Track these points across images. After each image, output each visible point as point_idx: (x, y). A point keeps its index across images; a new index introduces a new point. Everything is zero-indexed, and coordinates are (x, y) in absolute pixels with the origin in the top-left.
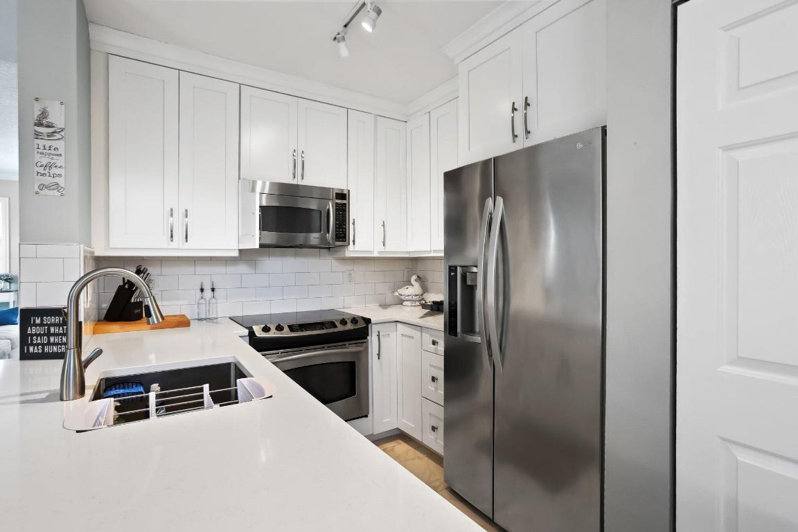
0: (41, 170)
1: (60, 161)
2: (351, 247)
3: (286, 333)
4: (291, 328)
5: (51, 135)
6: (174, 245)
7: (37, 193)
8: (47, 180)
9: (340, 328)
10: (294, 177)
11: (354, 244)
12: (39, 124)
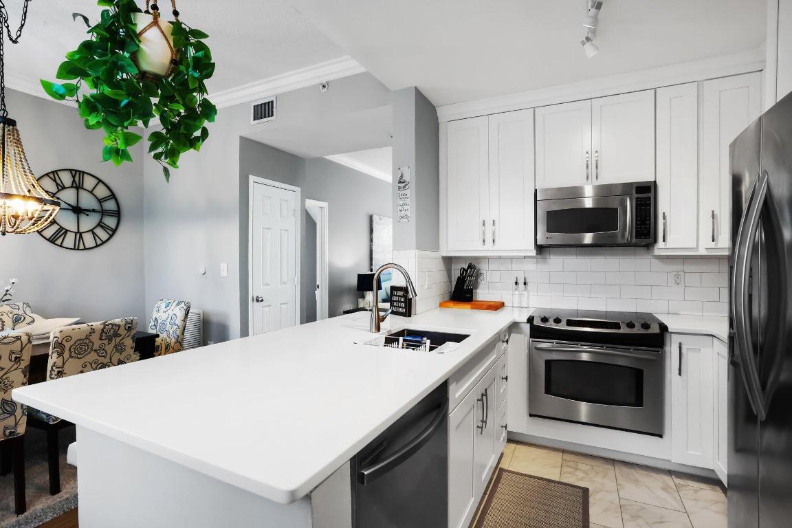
0: (400, 208)
1: (408, 201)
2: (660, 244)
3: (563, 326)
4: (570, 323)
5: (405, 187)
6: (486, 247)
7: (399, 221)
8: (403, 213)
9: (624, 330)
10: (587, 179)
11: (664, 241)
12: (400, 182)
